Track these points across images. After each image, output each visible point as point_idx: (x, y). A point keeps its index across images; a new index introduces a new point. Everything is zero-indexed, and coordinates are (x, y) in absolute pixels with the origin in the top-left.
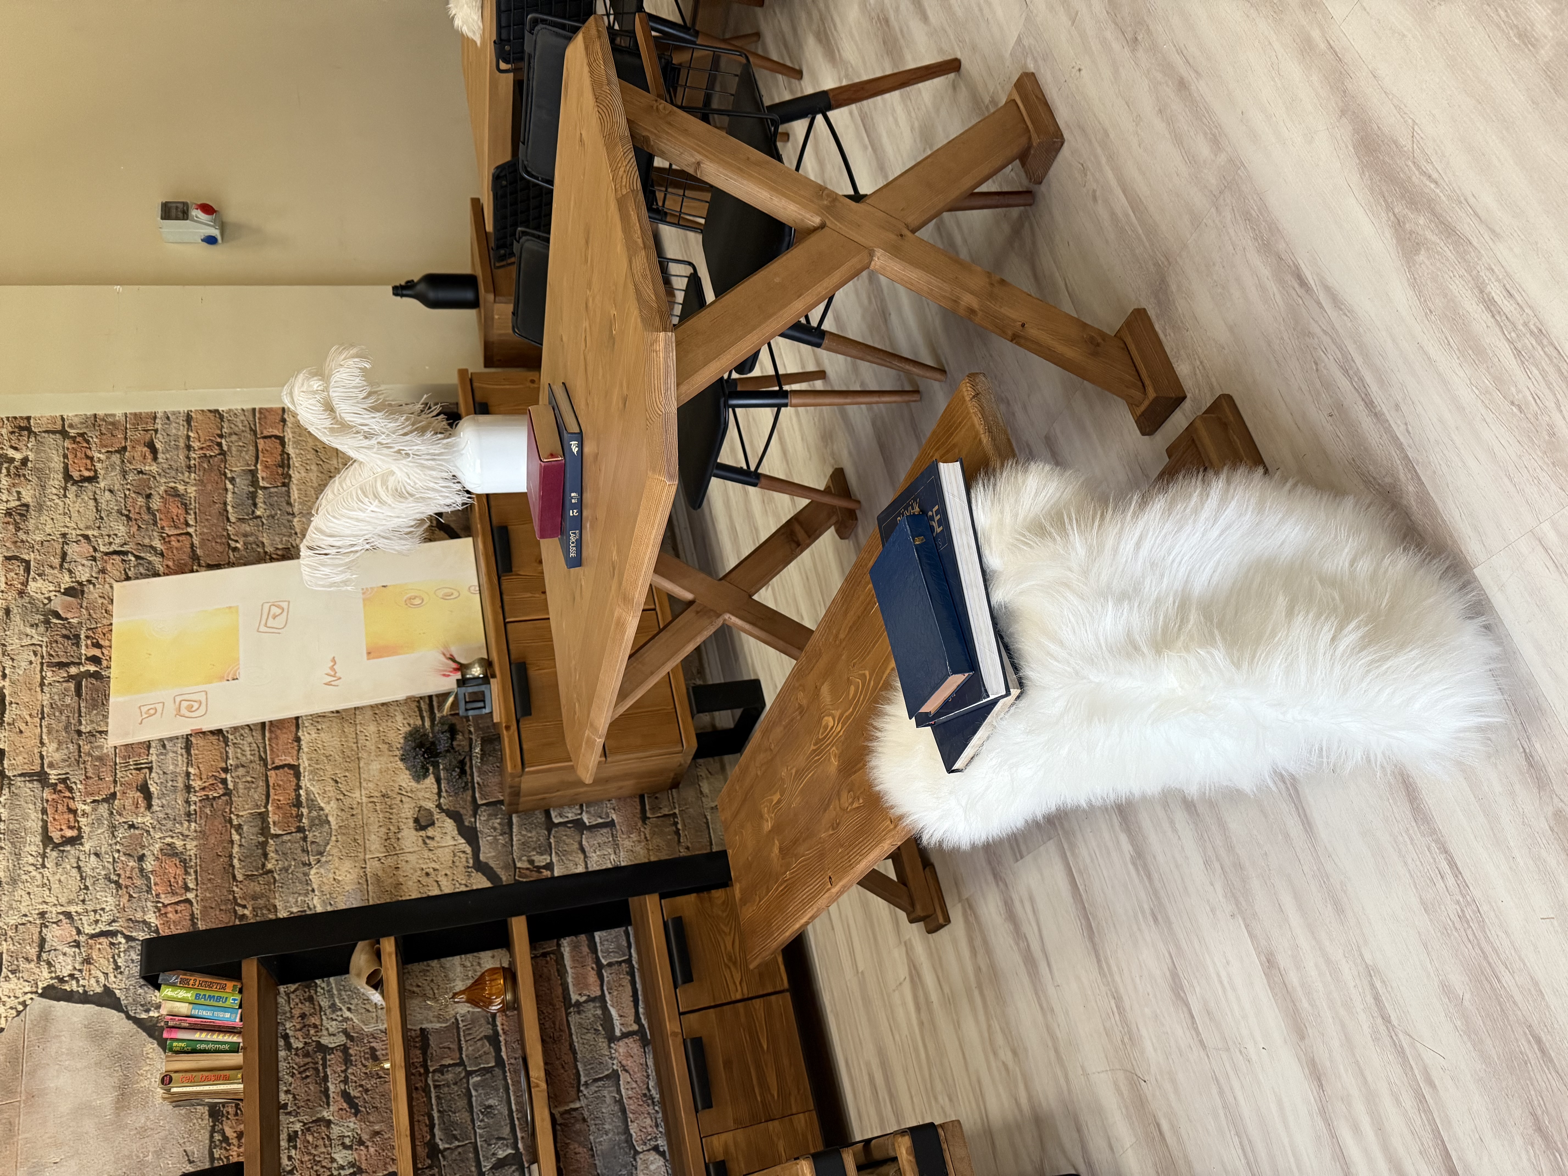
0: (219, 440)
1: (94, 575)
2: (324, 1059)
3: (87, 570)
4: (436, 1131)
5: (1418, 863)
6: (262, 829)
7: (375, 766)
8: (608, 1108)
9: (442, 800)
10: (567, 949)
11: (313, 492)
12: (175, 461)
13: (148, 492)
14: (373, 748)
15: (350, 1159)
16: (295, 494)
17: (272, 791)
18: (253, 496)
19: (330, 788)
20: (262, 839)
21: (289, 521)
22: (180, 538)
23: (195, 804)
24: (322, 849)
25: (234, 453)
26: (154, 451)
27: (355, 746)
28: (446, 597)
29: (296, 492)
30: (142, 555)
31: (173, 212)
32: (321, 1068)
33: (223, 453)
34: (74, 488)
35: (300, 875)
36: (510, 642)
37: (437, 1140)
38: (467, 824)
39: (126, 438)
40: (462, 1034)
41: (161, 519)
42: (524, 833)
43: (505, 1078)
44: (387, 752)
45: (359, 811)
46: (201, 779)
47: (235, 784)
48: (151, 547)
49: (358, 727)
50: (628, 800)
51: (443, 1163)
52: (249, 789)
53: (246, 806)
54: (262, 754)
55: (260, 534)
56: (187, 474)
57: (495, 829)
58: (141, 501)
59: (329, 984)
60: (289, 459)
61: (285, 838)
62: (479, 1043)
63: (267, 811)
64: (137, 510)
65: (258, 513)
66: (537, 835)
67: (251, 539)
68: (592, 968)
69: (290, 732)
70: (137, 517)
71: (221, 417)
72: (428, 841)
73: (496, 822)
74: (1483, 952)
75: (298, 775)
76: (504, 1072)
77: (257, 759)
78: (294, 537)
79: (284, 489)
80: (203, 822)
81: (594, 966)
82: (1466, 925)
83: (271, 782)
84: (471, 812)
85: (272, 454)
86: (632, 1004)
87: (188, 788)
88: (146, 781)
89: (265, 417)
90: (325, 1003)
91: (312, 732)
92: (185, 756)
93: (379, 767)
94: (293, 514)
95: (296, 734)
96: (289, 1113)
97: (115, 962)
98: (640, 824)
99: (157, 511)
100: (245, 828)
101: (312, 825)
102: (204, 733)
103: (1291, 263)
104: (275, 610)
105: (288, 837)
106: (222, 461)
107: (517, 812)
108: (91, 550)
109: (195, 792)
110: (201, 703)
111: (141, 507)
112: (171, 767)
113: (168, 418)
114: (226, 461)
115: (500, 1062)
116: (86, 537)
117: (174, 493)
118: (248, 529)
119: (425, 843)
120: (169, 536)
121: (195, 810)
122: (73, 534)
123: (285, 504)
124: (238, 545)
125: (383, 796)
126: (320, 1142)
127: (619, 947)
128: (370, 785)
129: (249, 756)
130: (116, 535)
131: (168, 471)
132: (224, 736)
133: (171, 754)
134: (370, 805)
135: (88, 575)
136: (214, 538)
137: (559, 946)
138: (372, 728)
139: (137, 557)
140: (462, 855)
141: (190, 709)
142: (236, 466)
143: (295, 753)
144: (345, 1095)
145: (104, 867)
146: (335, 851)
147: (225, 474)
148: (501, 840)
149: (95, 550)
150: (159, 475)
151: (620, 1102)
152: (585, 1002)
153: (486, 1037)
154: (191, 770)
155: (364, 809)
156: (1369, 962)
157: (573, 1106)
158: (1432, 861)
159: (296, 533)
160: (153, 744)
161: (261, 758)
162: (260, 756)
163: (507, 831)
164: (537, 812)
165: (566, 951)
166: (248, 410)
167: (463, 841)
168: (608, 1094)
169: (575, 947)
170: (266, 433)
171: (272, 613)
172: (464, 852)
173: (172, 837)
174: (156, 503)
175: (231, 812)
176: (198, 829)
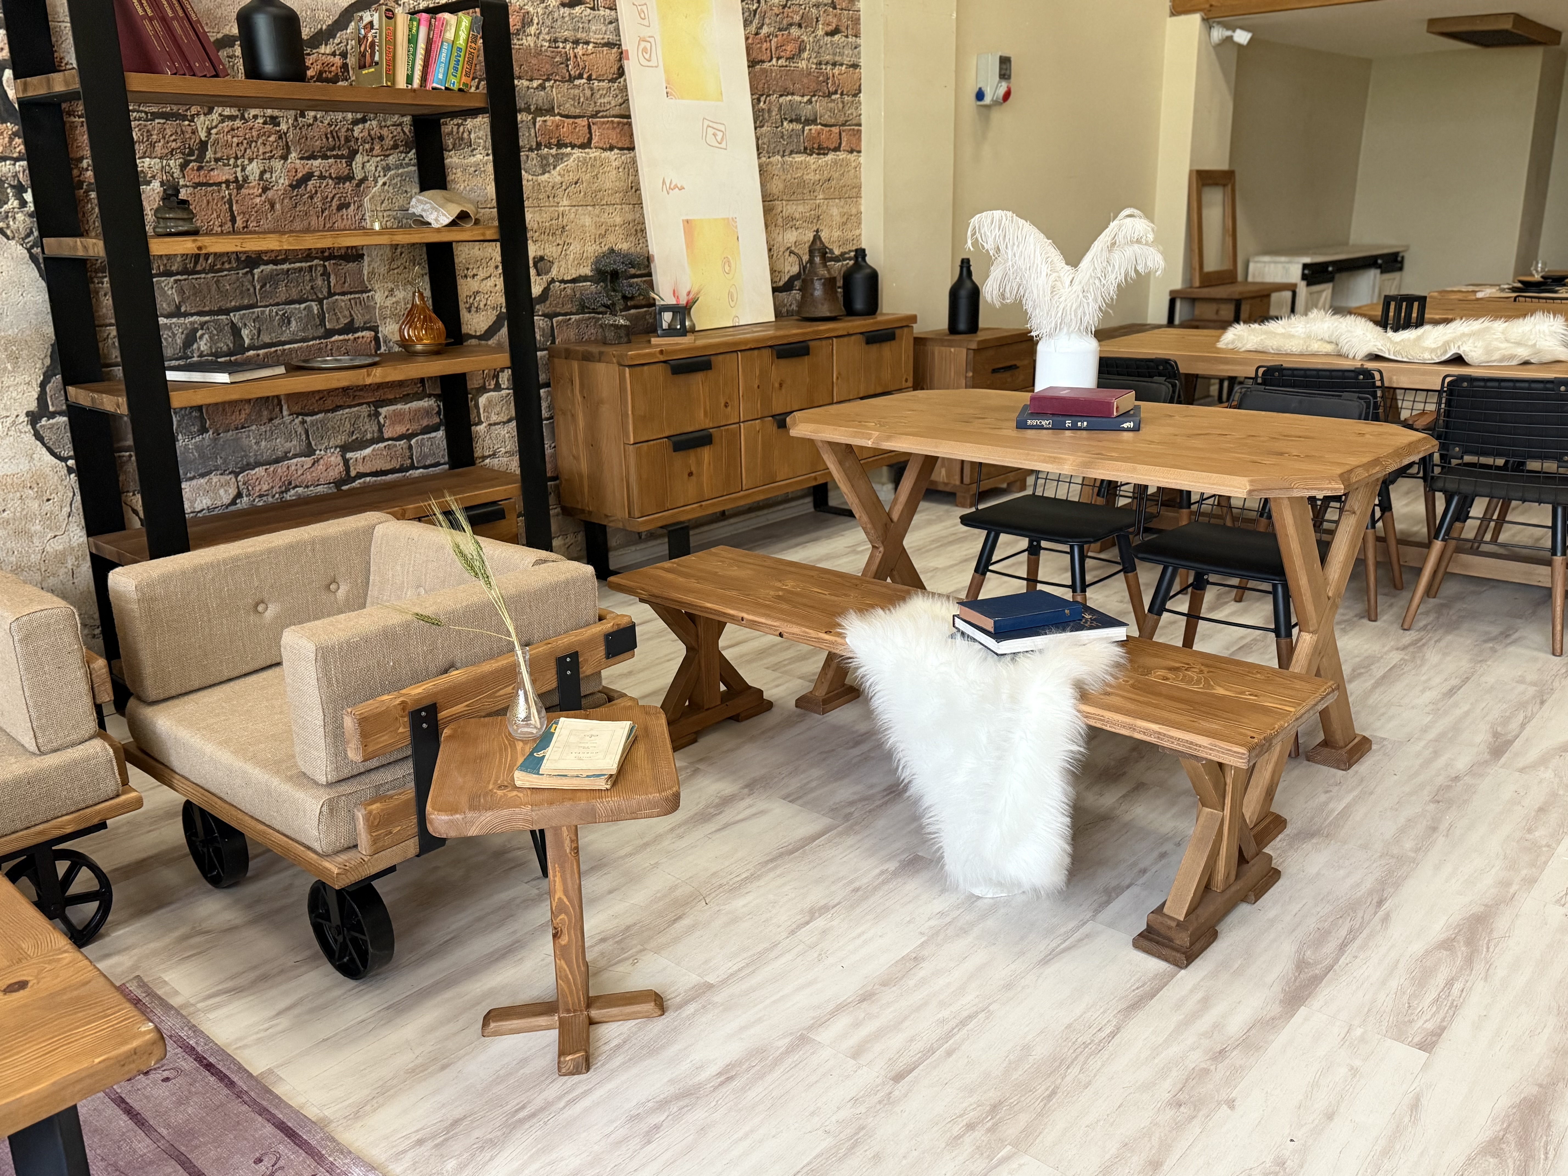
0: (839, 92)
2: (342, 157)
4: (271, 267)
5: (1093, 1019)
6: (541, 110)
7: (587, 221)
8: (281, 444)
9: (557, 283)
10: (426, 404)
11: (799, 175)
12: (824, 52)
13: (803, 26)
14: (602, 220)
15: (251, 178)
16: (799, 158)
17: (571, 120)
18: (797, 120)
19: (572, 177)
20: (533, 108)
21: (778, 151)
22: (768, 51)
23: (564, 48)
25: (829, 105)
26: (832, 33)
27: (604, 202)
28: (730, 295)
29: (800, 159)
30: (757, 16)
31: (1004, 67)
32: (334, 153)
33: (829, 95)
36: (723, 356)
37: (262, 267)
38: (537, 307)
39: (842, 9)
40: (357, 296)
41: (783, 35)
43: (314, 339)
44: (598, 233)
45: (552, 204)
46: (583, 55)
47: (578, 86)
48: (763, 25)
49: (619, 207)
50: (551, 465)
51: (241, 272)
52: (574, 99)
53: (559, 96)
54: (601, 114)
55: (769, 124)
56: (815, 61)
58: (797, 18)
59: (408, 165)
60: (824, 154)
61: (533, 131)
62: (347, 313)
63: (555, 116)
64: (790, 14)
65: (785, 123)
67: (766, 115)
68: (408, 430)
69: (617, 142)
70: (785, 15)
71: (855, 95)
74: (1076, 1058)
75: (583, 146)
76: (320, 338)
77: (597, 108)
78: (767, 156)
79: (802, 148)
80: (549, 54)
81: (410, 431)
82: (1082, 1047)
83: (578, 121)
84: (546, 311)
85: (829, 139)
86: (374, 470)
87: (576, 42)
88: (584, 4)
89: (854, 135)
90: (391, 160)
91: (617, 163)
92: (602, 41)
93: (587, 224)
94: (783, 156)
95: (616, 147)
96: (296, 120)
99: (789, 33)
100: (542, 93)
101: (543, 158)
102: (620, 60)
104: (720, 135)
105: (533, 134)
106: (824, 93)
107: (551, 356)
109: (573, 48)
110: (649, 61)
111: (792, 18)
112: (594, 28)
113: (856, 48)
114: (824, 97)
115: (329, 333)
117: (801, 50)
118: (774, 114)
120: (770, 41)
121: (558, 47)
123: (791, 148)
124: (762, 103)
125: (563, 227)
126: (268, 149)
127: (426, 457)
128: (573, 215)
129: (599, 101)
131: (818, 44)
132: (617, 79)
133: (604, 29)
134: (556, 214)
136: (767, 81)
137: (429, 396)
138: (618, 220)
139: (755, 11)
141: (645, 50)
142: (820, 106)
143: (601, 146)
144: (309, 176)
147: (814, 95)
150: (815, 37)
151: (285, 457)
152: (379, 422)
153: (353, 320)
154: (591, 46)
155: (553, 209)
156: (991, 1008)
157: (285, 408)
158: (1103, 1024)
159: (769, 157)
160: (613, 13)
161: (598, 112)
162: (600, 112)
165: (425, 403)
166: (860, 119)
168: (294, 445)
169: (427, 412)
170: (843, 134)
171: (718, 133)
173: (538, 24)
174: (795, 31)
175: (555, 81)
176: (543, 49)
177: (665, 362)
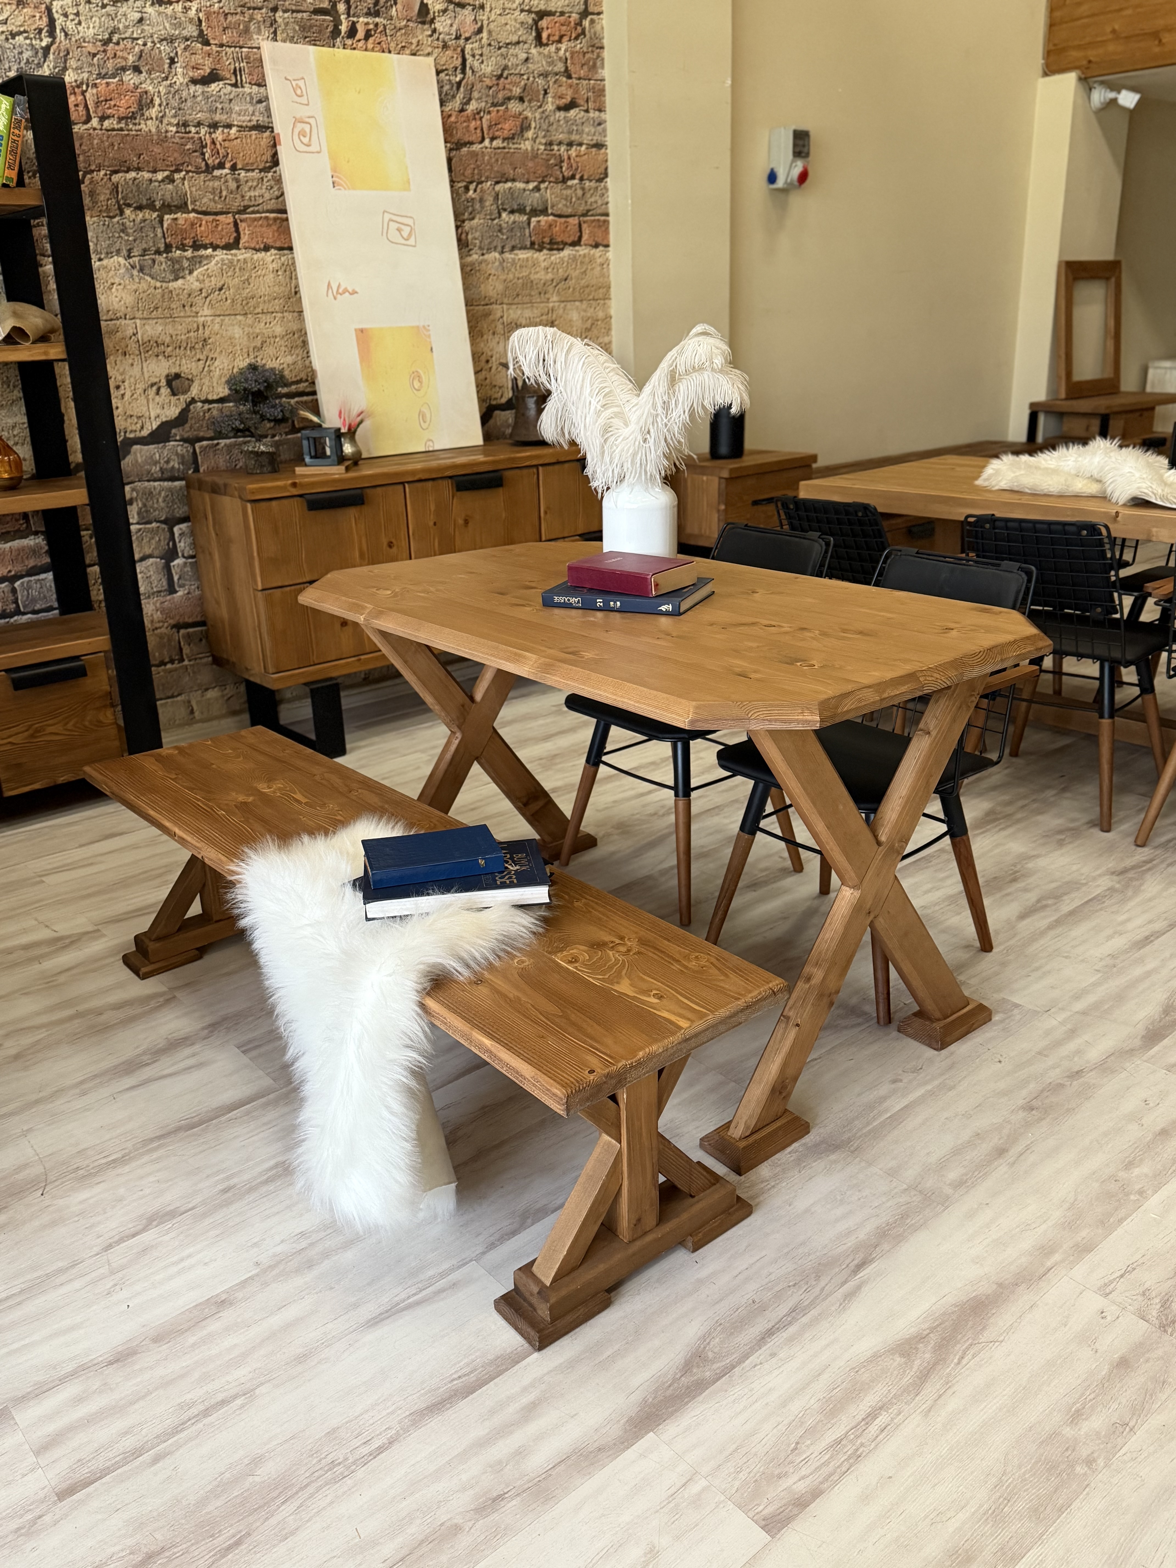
0: (578, 176)
1: (441, 36)
3: (447, 29)
5: (371, 1422)
6: (169, 206)
7: (237, 332)
9: (199, 404)
10: (32, 543)
11: (524, 274)
12: (556, 130)
13: (526, 99)
14: (258, 331)
16: (523, 255)
17: (210, 218)
18: (521, 210)
19: (215, 282)
20: (158, 204)
21: (495, 248)
22: (479, 131)
23: (197, 133)
24: (147, 271)
25: (565, 192)
26: (567, 108)
27: (259, 310)
28: (422, 415)
29: (525, 256)
30: (462, 89)
31: (801, 142)
33: (564, 180)
34: (530, 21)
35: (117, 246)
36: (384, 488)
38: (174, 431)
39: (579, 79)
41: (498, 111)
42: (163, 494)
44: (253, 345)
45: (188, 314)
46: (224, 140)
47: (219, 178)
48: (470, 99)
49: (279, 315)
50: (199, 609)
52: (213, 193)
53: (194, 189)
54: (251, 209)
55: (482, 216)
56: (544, 141)
57: (167, 462)
58: (517, 91)
60: (558, 250)
61: (159, 231)
63: (189, 212)
64: (507, 86)
65: (504, 215)
66: (160, 508)
67: (477, 206)
68: (10, 571)
69: (275, 241)
70: (501, 87)
71: (600, 180)
72: (155, 388)
73: (175, 464)
74: (306, 1486)
75: (228, 247)
77: (246, 203)
78: (480, 252)
79: (528, 244)
80: (177, 140)
81: (13, 573)
82: (326, 1469)
83: (221, 218)
84: (186, 436)
85: (564, 231)
87: (214, 126)
88: (222, 80)
89: (600, 226)
91: (274, 265)
92: (249, 124)
93: (237, 336)
94: (502, 252)
95: (272, 247)
97: (20, 33)
98: (172, 622)
99: (507, 108)
100: (170, 187)
101: (174, 261)
102: (275, 145)
103: (874, 1256)
104: (406, 231)
105: (160, 234)
106: (557, 179)
107: (188, 486)
108: (467, 35)
109: (210, 133)
110: (308, 145)
111: (511, 90)
112: (237, 108)
113: (599, 124)
114: (556, 182)
116: (480, 31)
117: (524, 127)
118: (487, 203)
119: (152, 385)
120: (481, 118)
121: (190, 132)
122: (483, 16)
123: (513, 243)
124: (471, 192)
125: (205, 340)
127: (34, 600)
128: (217, 327)
129: (248, 194)
130: (482, 62)
131: (547, 121)
132: (271, 168)
133: (251, 109)
134: (195, 325)
135: (441, 30)
136: (478, 166)
137: (36, 533)
138: (279, 330)
139: (459, 84)
140: (139, 426)
141: (302, 133)
142: (551, 194)
143: (253, 246)
145: (127, 27)
146: (144, 286)
147: (543, 181)
148: (155, 469)
149: (467, 39)
150: (543, 112)
154: (234, 130)
155: (190, 319)
156: (257, 1391)
158: (378, 1432)
159: (483, 255)
160: (262, 90)
161: (246, 207)
162: (249, 207)
163: (165, 476)
164: (186, 508)
165: (30, 542)
166: (607, 208)
167: (154, 427)
169: (34, 551)
170: (584, 226)
171: (402, 227)
172: (142, 428)
173: (160, 105)
174: (514, 107)
175: (188, 172)
176: (169, 135)
177: (301, 496)
